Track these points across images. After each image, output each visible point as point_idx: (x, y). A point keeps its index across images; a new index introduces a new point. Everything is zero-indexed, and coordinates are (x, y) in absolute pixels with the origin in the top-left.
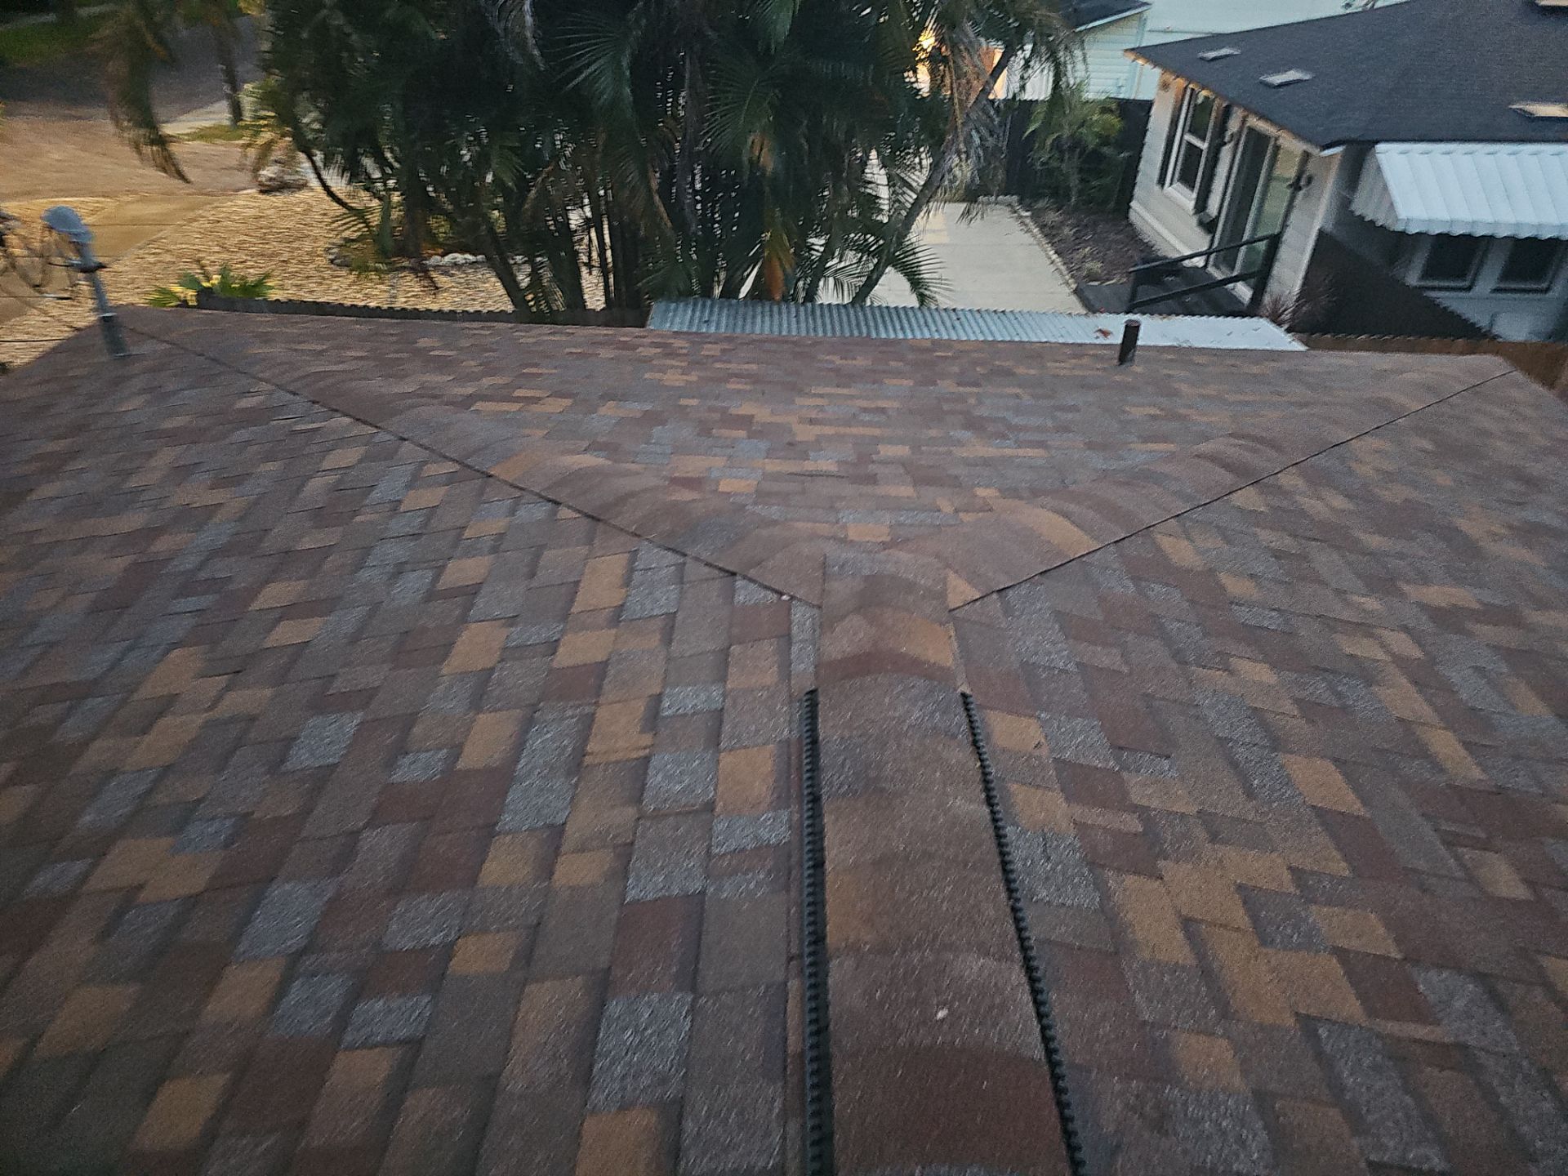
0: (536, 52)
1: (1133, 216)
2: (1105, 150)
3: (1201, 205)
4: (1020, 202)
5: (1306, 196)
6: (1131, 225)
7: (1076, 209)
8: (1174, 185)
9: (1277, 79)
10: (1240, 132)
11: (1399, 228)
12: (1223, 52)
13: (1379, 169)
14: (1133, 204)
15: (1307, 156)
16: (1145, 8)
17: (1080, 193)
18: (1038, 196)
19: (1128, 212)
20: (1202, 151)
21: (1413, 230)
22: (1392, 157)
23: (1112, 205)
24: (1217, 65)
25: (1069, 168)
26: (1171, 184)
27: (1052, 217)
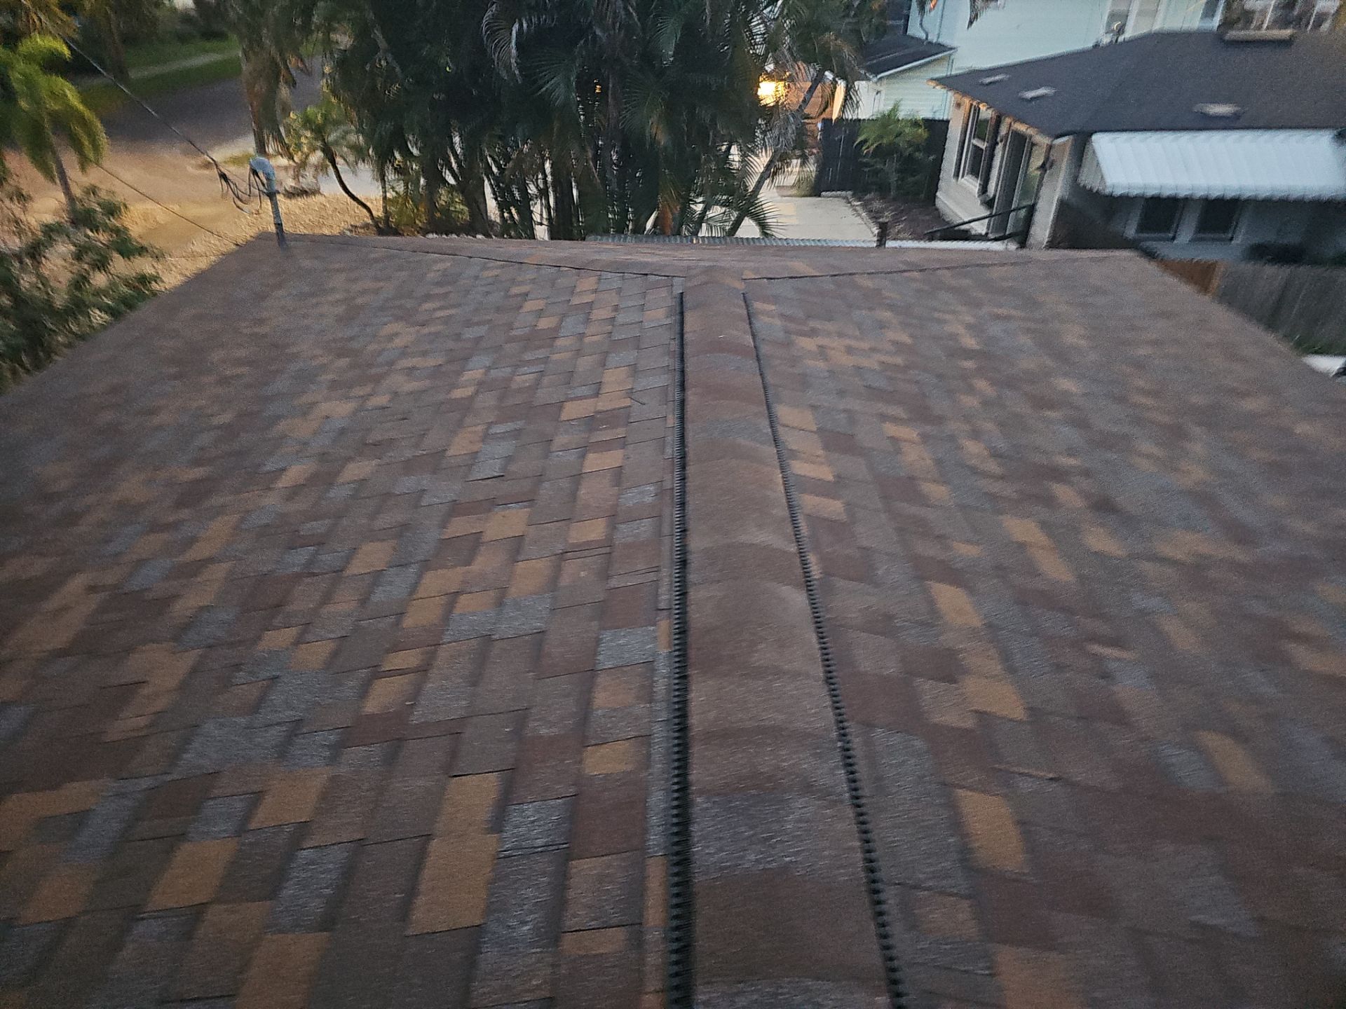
0: (517, 72)
1: (939, 203)
2: (919, 155)
3: (984, 189)
4: (853, 195)
5: (1051, 175)
6: (937, 209)
7: (894, 199)
8: (965, 178)
9: (1030, 94)
10: (1008, 134)
11: (1107, 191)
12: (997, 78)
13: (1094, 152)
14: (938, 194)
15: (1050, 147)
16: (952, 51)
17: (898, 188)
18: (866, 191)
19: (934, 201)
20: (982, 150)
21: (1118, 192)
22: (1103, 144)
23: (922, 196)
24: (993, 86)
25: (890, 169)
26: (963, 176)
27: (877, 205)
